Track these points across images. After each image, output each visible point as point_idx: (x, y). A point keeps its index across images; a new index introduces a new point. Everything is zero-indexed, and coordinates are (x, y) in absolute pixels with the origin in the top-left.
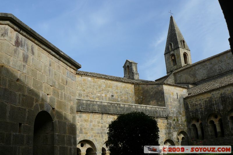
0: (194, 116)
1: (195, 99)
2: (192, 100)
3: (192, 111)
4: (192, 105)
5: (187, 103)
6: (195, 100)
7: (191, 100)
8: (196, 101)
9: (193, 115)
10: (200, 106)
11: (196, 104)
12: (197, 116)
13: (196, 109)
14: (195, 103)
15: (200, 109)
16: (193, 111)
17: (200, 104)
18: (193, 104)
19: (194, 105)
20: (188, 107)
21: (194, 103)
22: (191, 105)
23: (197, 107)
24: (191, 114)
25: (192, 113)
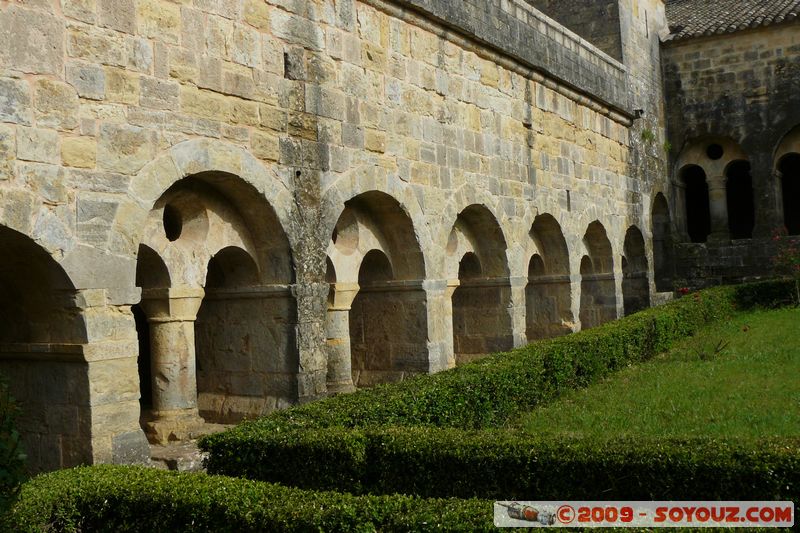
0: (709, 130)
1: (719, 49)
2: (701, 53)
3: (696, 107)
4: (700, 76)
5: (675, 68)
6: (722, 57)
7: (697, 55)
8: (727, 61)
9: (704, 126)
10: (746, 84)
11: (727, 71)
12: (728, 128)
13: (724, 98)
14: (722, 70)
15: (746, 96)
16: (702, 107)
17: (745, 75)
18: (708, 72)
19: (714, 76)
20: (678, 84)
21: (712, 68)
22: (695, 74)
23: (728, 86)
24: (692, 116)
25: (698, 117)
